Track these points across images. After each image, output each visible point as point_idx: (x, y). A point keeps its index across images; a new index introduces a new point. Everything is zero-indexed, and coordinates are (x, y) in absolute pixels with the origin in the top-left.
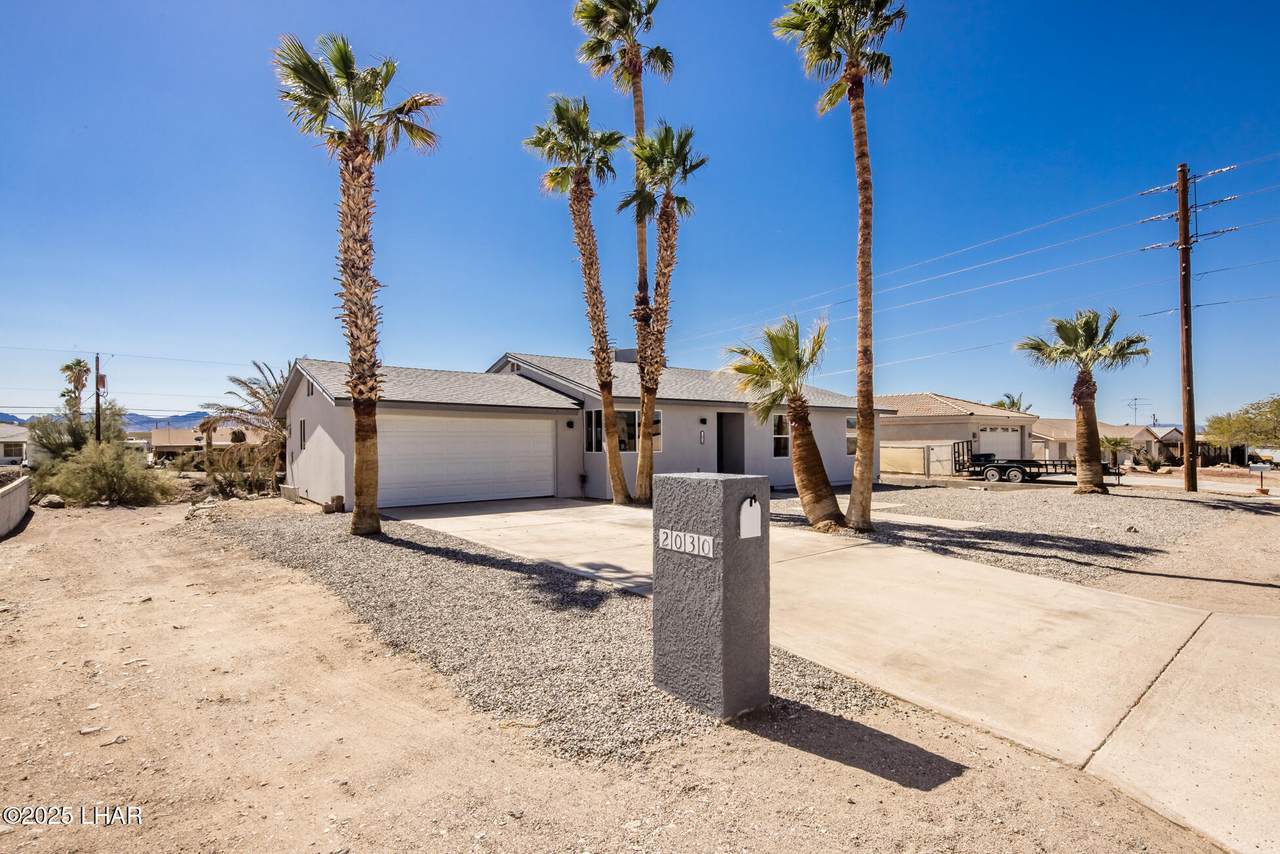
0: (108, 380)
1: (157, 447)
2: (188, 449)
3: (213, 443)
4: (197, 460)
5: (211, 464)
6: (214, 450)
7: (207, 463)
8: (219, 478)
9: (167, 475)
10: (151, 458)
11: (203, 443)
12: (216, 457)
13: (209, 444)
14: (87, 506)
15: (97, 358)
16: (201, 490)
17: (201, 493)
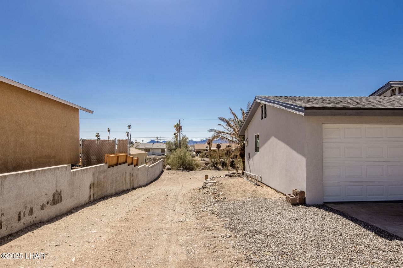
0: (182, 128)
1: (196, 150)
2: (204, 150)
3: (211, 148)
4: (207, 154)
5: (211, 156)
6: (212, 151)
7: (209, 156)
8: (213, 161)
9: (198, 160)
10: (194, 153)
11: (208, 148)
12: (212, 154)
13: (210, 149)
14: (177, 170)
15: (180, 120)
16: (208, 165)
17: (208, 166)
